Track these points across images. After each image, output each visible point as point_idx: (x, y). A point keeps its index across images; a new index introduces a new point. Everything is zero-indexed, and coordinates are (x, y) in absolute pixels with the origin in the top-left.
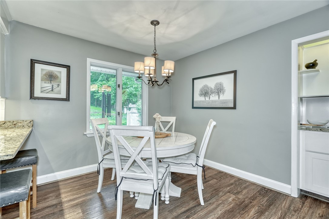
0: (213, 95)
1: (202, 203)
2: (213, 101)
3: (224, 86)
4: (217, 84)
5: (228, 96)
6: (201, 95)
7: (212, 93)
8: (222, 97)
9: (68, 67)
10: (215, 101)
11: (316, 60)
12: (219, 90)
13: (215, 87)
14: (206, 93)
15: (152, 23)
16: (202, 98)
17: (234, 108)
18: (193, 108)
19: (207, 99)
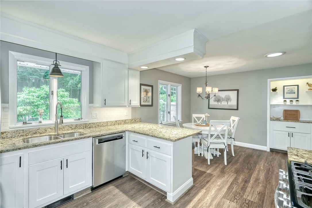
0: (224, 102)
1: (234, 155)
2: (223, 105)
3: (231, 97)
4: (226, 95)
5: (233, 103)
6: (215, 101)
7: (223, 100)
8: (230, 103)
9: (152, 86)
10: (225, 105)
11: (276, 87)
12: (228, 99)
13: (225, 97)
14: (218, 100)
15: (205, 67)
16: (216, 103)
17: (237, 109)
18: (209, 108)
19: (219, 103)
